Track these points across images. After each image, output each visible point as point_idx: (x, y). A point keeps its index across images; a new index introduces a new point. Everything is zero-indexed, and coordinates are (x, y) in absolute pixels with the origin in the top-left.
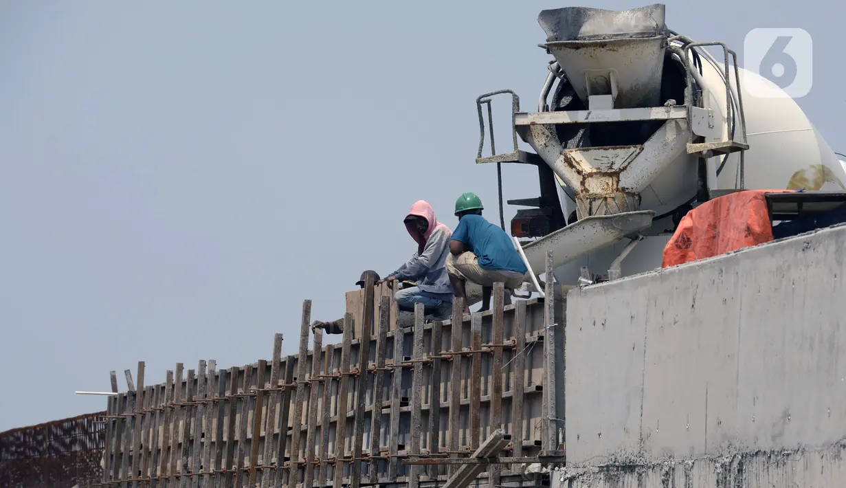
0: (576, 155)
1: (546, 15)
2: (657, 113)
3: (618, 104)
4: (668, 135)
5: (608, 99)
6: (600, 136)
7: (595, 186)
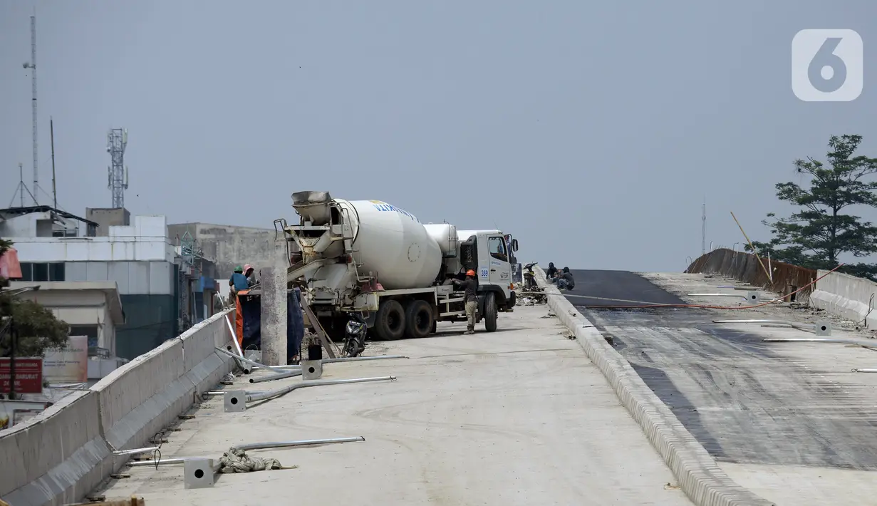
0: (302, 240)
1: (294, 194)
2: (322, 228)
3: (313, 225)
4: (327, 234)
5: (309, 223)
6: (308, 234)
7: (307, 250)
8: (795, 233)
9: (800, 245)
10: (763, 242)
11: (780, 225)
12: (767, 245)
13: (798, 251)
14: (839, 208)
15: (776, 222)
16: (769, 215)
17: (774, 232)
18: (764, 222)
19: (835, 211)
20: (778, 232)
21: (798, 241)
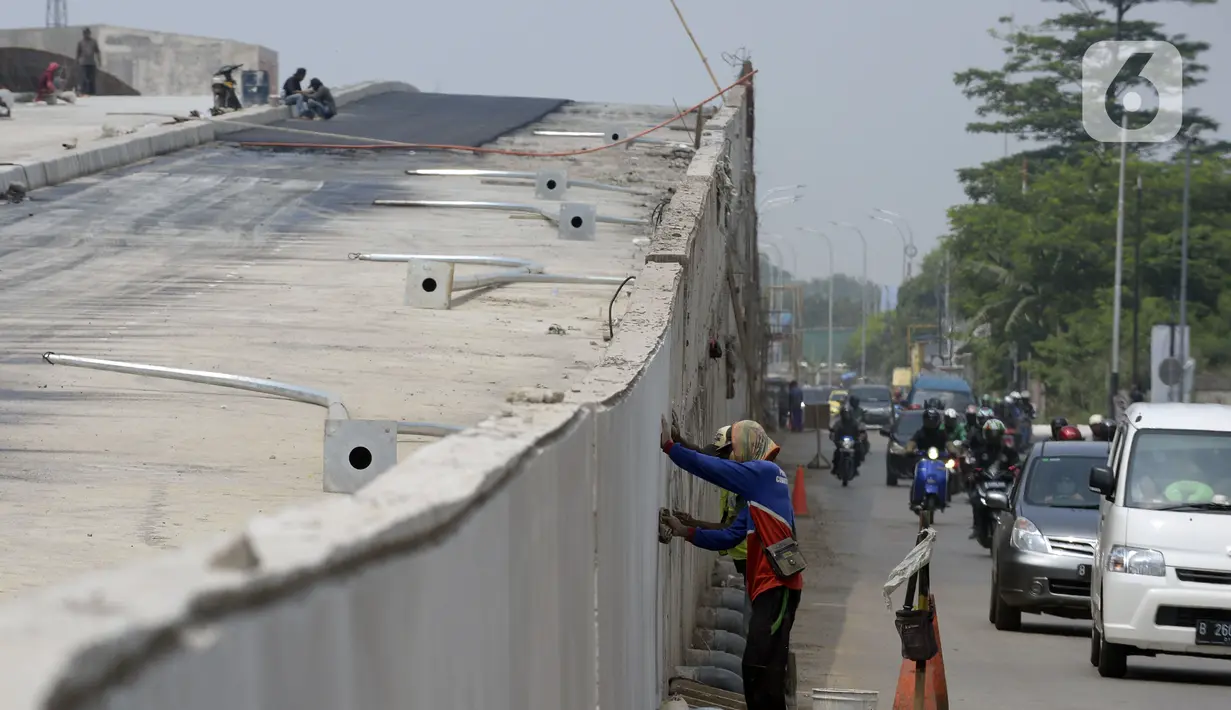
8: (1047, 52)
9: (1054, 75)
10: (987, 68)
11: (1022, 38)
12: (995, 74)
13: (1051, 85)
14: (1128, 7)
15: (1016, 32)
16: (1003, 20)
17: (1009, 50)
18: (993, 33)
19: (1121, 13)
20: (1015, 50)
21: (1052, 68)
